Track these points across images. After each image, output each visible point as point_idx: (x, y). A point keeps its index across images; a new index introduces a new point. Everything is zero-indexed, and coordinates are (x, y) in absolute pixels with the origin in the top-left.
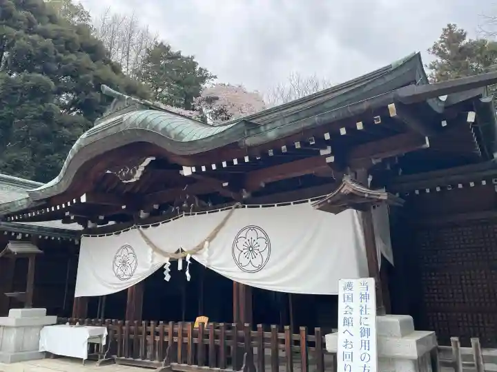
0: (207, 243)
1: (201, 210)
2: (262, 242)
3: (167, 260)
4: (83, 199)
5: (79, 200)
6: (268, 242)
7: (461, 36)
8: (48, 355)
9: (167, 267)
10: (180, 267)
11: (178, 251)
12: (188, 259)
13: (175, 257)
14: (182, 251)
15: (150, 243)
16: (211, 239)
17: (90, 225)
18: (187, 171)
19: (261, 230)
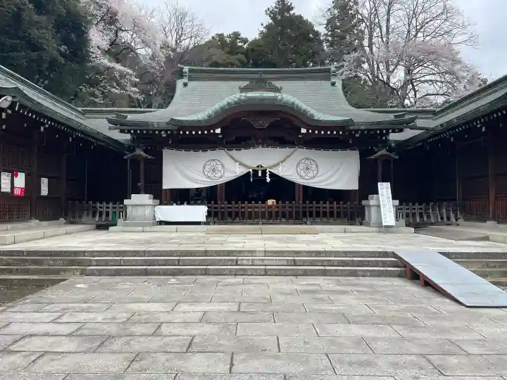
0: (280, 164)
1: (274, 146)
2: (314, 166)
3: (251, 170)
4: (218, 131)
5: (214, 131)
6: (317, 166)
7: (290, 8)
8: (161, 223)
9: (251, 174)
10: (260, 174)
11: (258, 167)
12: (267, 171)
13: (257, 169)
14: (262, 167)
15: (236, 161)
16: (282, 162)
18: (303, 131)
19: (314, 161)
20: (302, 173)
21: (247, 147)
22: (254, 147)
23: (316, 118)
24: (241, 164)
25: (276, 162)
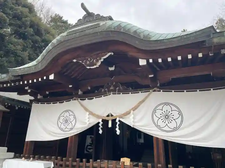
0: (132, 111)
1: (125, 91)
2: (176, 114)
3: (100, 121)
4: (52, 77)
5: (48, 77)
6: (180, 113)
9: (100, 125)
10: (110, 125)
11: (108, 116)
12: (117, 121)
13: (107, 118)
14: (112, 116)
15: (86, 110)
16: (135, 109)
17: (39, 97)
18: (142, 62)
19: (174, 106)
20: (160, 123)
21: (99, 95)
22: (105, 94)
23: (153, 39)
24: (91, 113)
25: (128, 110)
